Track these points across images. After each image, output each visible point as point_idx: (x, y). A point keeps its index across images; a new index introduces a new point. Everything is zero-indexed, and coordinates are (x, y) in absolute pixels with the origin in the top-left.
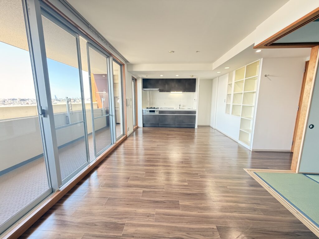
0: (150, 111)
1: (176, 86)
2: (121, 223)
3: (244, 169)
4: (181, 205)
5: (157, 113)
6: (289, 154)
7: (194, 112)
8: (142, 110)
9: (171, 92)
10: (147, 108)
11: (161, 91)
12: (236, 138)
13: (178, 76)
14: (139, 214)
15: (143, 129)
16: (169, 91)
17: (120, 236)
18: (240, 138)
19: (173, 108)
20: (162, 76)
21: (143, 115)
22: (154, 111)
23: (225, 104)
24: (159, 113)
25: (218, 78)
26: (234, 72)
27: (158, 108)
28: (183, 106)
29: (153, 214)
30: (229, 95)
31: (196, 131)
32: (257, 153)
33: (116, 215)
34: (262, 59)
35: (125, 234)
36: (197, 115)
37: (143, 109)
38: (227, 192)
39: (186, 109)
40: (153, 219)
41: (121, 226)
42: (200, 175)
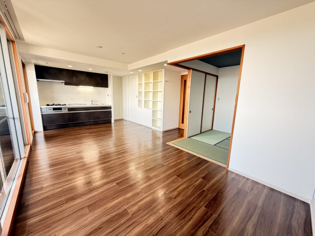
0: (54, 109)
1: (87, 80)
2: (122, 210)
3: (166, 143)
4: (152, 176)
5: (66, 111)
6: (178, 130)
7: (110, 108)
8: (41, 108)
9: (80, 86)
10: (48, 105)
11: (66, 84)
12: (150, 125)
13: (91, 69)
14: (130, 197)
15: (44, 133)
16: (77, 84)
17: (131, 217)
18: (153, 125)
19: (86, 104)
20: (70, 67)
21: (42, 115)
22: (60, 109)
23: (137, 99)
24: (69, 111)
25: (127, 77)
26: (143, 74)
27: (65, 105)
28: (96, 102)
29: (140, 191)
30: (140, 93)
31: (113, 125)
32: (166, 133)
33: (111, 211)
34: (164, 70)
35: (132, 214)
36: (112, 110)
37: (41, 107)
38: (168, 158)
39: (100, 104)
40: (143, 193)
41: (124, 212)
42: (147, 156)
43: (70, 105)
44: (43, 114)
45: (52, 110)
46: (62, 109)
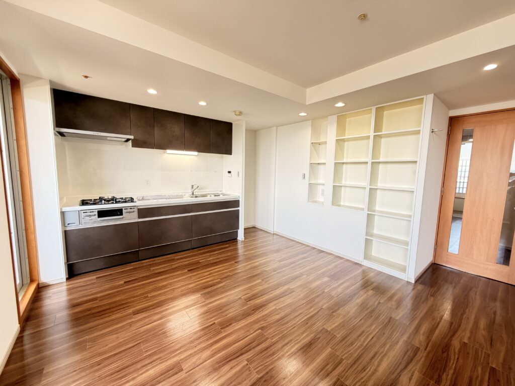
0: (102, 214)
1: (187, 134)
5: (129, 218)
8: (63, 213)
10: (84, 203)
11: (137, 144)
16: (162, 146)
21: (66, 233)
22: (119, 212)
23: (306, 182)
24: (139, 217)
26: (333, 118)
27: (132, 200)
28: (202, 189)
31: (241, 247)
34: (432, 96)
36: (241, 209)
37: (64, 209)
43: (143, 199)
44: (68, 229)
45: (97, 216)
46: (124, 211)
